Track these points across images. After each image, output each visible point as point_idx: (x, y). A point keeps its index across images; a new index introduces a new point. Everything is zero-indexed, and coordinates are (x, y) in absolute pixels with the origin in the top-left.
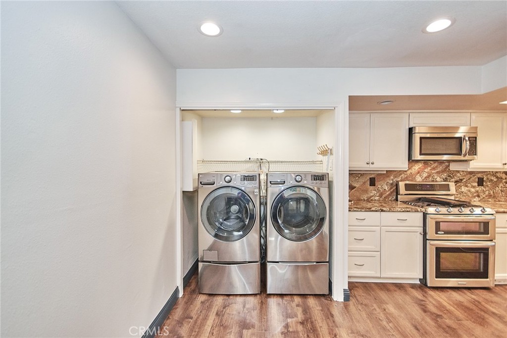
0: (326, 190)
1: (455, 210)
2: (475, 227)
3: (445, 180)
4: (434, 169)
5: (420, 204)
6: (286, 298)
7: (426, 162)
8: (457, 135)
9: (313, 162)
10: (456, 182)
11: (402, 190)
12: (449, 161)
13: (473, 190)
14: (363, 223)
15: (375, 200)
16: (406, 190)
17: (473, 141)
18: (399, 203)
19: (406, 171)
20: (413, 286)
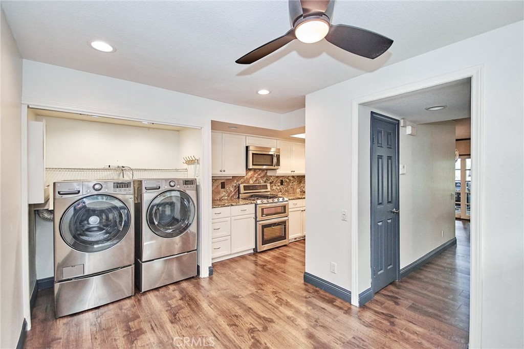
0: (194, 192)
1: (270, 200)
2: (279, 210)
3: (265, 182)
4: (259, 175)
5: (253, 199)
6: (161, 290)
7: (255, 170)
8: (271, 153)
9: (177, 170)
10: (270, 183)
11: (242, 190)
12: (267, 170)
13: (278, 188)
14: (220, 216)
15: (225, 199)
16: (244, 190)
17: (278, 157)
18: (240, 199)
19: (244, 177)
20: (250, 255)
